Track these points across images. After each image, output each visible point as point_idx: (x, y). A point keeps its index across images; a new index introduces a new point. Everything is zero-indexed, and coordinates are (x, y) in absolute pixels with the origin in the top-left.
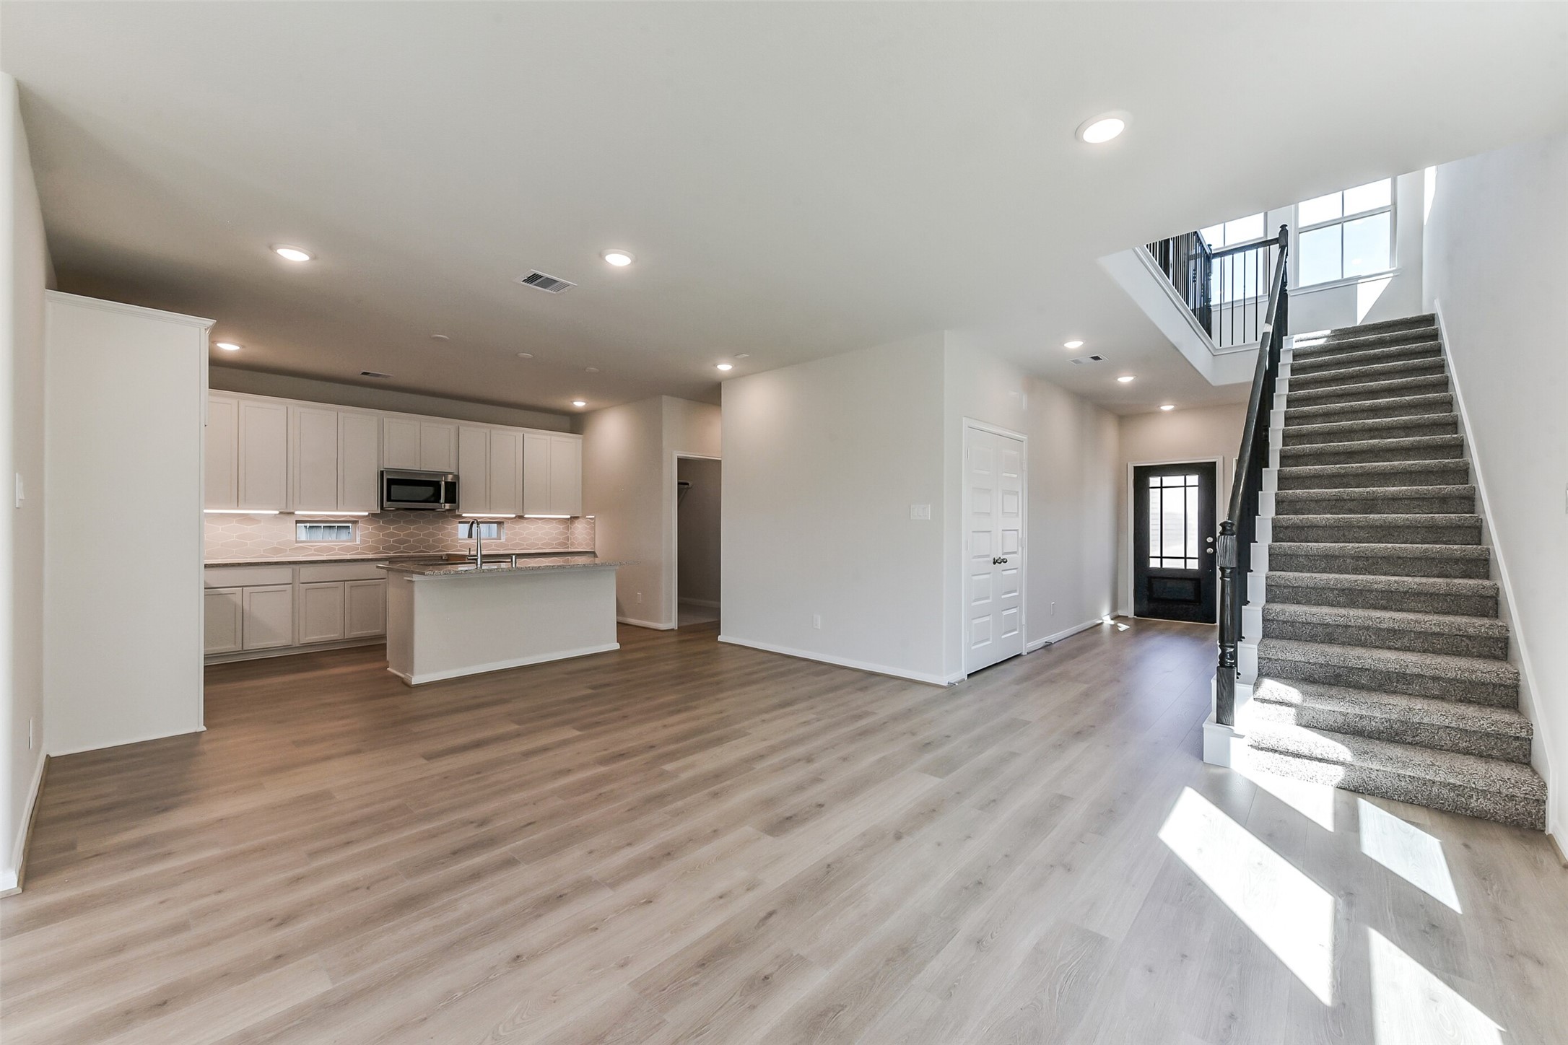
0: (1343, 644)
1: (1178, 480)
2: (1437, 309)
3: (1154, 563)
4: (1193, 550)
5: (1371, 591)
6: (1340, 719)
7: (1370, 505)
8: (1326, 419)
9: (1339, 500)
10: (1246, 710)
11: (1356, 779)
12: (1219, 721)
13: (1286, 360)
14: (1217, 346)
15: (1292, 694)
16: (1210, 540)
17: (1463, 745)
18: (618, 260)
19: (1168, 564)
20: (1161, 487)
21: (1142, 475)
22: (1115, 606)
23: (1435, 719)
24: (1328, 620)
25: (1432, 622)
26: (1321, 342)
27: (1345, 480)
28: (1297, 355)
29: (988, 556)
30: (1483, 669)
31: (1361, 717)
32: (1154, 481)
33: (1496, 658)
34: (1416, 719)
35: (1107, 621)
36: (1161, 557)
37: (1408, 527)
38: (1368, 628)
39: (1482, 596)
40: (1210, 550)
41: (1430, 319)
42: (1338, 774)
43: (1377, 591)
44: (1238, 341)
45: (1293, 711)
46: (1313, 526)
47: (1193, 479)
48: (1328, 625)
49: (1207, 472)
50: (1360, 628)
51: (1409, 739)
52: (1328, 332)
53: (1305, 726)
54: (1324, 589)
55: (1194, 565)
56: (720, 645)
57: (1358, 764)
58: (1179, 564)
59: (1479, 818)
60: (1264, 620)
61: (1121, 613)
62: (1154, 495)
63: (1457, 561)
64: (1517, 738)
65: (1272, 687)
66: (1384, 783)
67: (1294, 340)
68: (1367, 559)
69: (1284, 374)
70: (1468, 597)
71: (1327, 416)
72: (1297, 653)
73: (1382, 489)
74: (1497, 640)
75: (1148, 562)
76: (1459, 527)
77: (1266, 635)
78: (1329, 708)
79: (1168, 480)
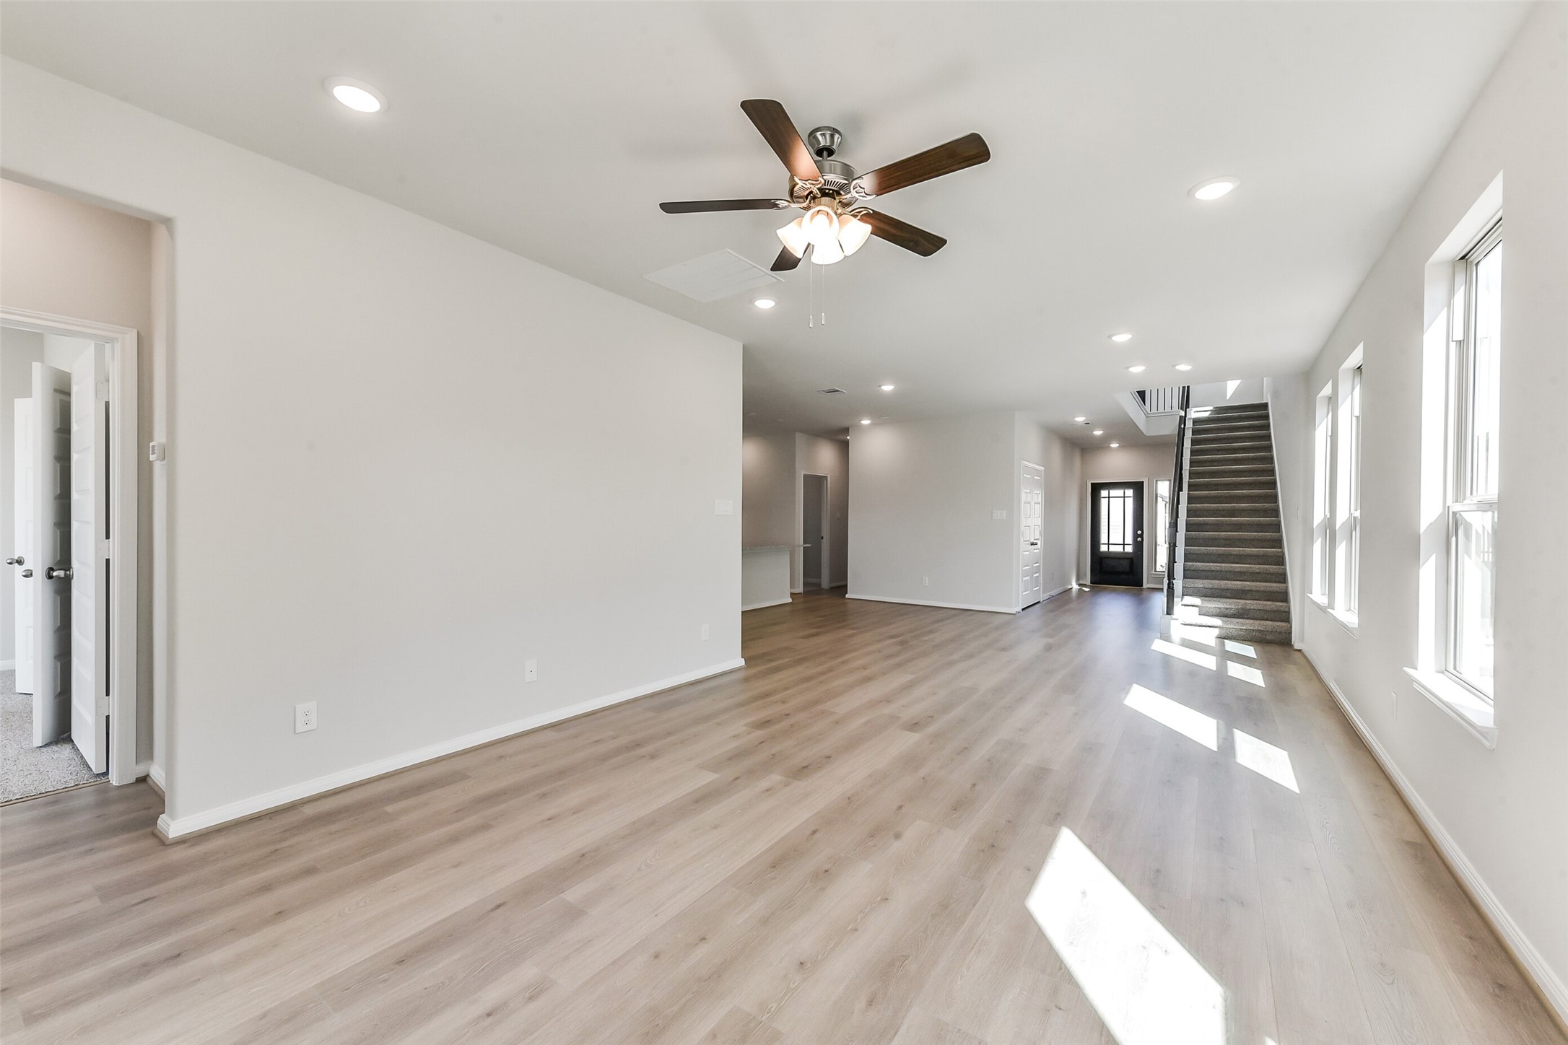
0: (1219, 580)
1: (1119, 492)
2: (1267, 398)
3: (1104, 548)
4: (1129, 539)
5: (1231, 555)
6: (1218, 610)
7: (1232, 513)
8: (1211, 464)
9: (1218, 510)
10: (1178, 608)
11: (1224, 633)
12: (1167, 614)
13: (1189, 424)
14: (1149, 412)
15: (1197, 601)
16: (1139, 532)
17: (1265, 617)
18: (888, 388)
19: (1113, 549)
20: (1109, 497)
21: (1096, 488)
22: (1078, 578)
23: (1255, 607)
24: (1213, 568)
25: (1256, 568)
26: (1206, 415)
27: (1220, 499)
28: (1195, 421)
29: (1028, 541)
30: (1275, 586)
31: (1227, 608)
32: (1104, 493)
33: (1282, 583)
34: (1248, 608)
35: (1075, 587)
36: (1109, 544)
37: (1249, 525)
38: (1230, 572)
39: (1277, 556)
40: (1139, 539)
41: (1265, 406)
42: (1216, 632)
43: (1234, 555)
44: (1161, 409)
45: (1198, 608)
46: (1205, 524)
47: (1130, 492)
48: (1213, 571)
49: (1138, 487)
50: (1226, 572)
51: (1246, 617)
52: (1211, 408)
53: (1204, 615)
54: (1211, 554)
55: (1129, 549)
56: (847, 601)
57: (1225, 626)
58: (1120, 549)
59: (1269, 642)
60: (1184, 570)
61: (1081, 582)
62: (1104, 503)
63: (1268, 541)
64: (1285, 612)
65: (1188, 600)
66: (1235, 633)
67: (1192, 412)
68: (1230, 540)
69: (1188, 435)
70: (1272, 557)
71: (1212, 462)
72: (1199, 583)
73: (1238, 505)
74: (1281, 575)
75: (1099, 548)
76: (1271, 524)
77: (1184, 578)
78: (1214, 606)
79: (1114, 493)
